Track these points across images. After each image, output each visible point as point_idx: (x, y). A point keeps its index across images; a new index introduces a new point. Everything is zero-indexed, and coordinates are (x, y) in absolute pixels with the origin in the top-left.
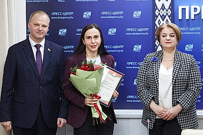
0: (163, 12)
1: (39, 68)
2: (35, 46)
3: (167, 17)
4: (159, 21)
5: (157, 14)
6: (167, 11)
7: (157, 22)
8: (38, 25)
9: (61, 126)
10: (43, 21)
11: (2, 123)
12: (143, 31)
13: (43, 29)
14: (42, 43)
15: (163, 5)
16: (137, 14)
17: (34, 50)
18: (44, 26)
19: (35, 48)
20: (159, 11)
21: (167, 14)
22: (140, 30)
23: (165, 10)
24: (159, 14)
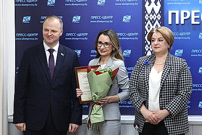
0: (152, 17)
1: (52, 72)
2: (48, 50)
4: (149, 25)
5: (147, 19)
6: (157, 15)
7: (146, 27)
8: (48, 30)
9: (72, 131)
12: (133, 35)
15: (153, 9)
16: (127, 19)
17: (48, 54)
19: (48, 52)
20: (149, 15)
21: (157, 18)
22: (130, 34)
23: (155, 15)
24: (149, 18)
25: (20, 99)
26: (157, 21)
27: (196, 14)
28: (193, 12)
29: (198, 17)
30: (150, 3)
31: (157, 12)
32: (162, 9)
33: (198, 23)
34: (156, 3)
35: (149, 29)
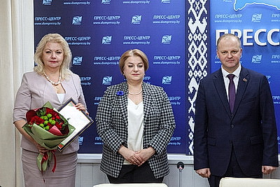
0: (197, 37)
2: (227, 76)
3: (202, 43)
4: (193, 47)
5: (190, 40)
6: (202, 35)
7: (190, 49)
8: (226, 52)
12: (173, 59)
15: (198, 28)
16: (166, 39)
17: (227, 82)
18: (234, 51)
20: (193, 35)
21: (202, 39)
22: (170, 58)
23: (200, 35)
24: (193, 39)
27: (249, 33)
28: (245, 31)
29: (251, 37)
30: (194, 20)
31: (202, 31)
32: (208, 28)
33: (252, 44)
34: (201, 20)
35: (193, 51)
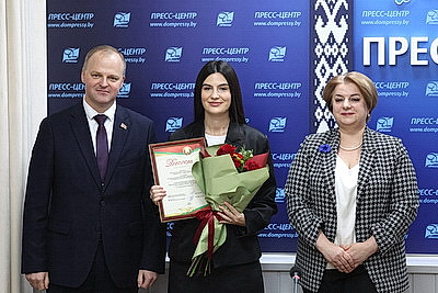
0: (329, 50)
2: (95, 118)
3: (339, 60)
4: (323, 67)
5: (319, 54)
6: (339, 47)
7: (317, 71)
8: (100, 75)
9: (144, 286)
10: (111, 67)
11: (29, 276)
12: (289, 88)
13: (110, 83)
14: (110, 112)
15: (331, 35)
16: (277, 54)
17: (93, 127)
19: (94, 121)
20: (323, 47)
21: (339, 53)
22: (284, 86)
23: (335, 46)
24: (323, 54)
25: (39, 220)
26: (339, 59)
27: (420, 44)
28: (415, 40)
29: (425, 50)
30: (325, 20)
31: (339, 39)
32: (349, 35)
33: (425, 63)
34: (337, 20)
35: (323, 75)
